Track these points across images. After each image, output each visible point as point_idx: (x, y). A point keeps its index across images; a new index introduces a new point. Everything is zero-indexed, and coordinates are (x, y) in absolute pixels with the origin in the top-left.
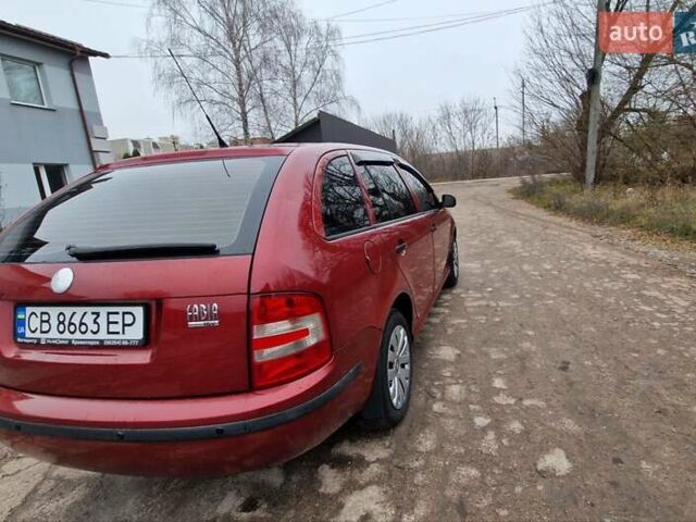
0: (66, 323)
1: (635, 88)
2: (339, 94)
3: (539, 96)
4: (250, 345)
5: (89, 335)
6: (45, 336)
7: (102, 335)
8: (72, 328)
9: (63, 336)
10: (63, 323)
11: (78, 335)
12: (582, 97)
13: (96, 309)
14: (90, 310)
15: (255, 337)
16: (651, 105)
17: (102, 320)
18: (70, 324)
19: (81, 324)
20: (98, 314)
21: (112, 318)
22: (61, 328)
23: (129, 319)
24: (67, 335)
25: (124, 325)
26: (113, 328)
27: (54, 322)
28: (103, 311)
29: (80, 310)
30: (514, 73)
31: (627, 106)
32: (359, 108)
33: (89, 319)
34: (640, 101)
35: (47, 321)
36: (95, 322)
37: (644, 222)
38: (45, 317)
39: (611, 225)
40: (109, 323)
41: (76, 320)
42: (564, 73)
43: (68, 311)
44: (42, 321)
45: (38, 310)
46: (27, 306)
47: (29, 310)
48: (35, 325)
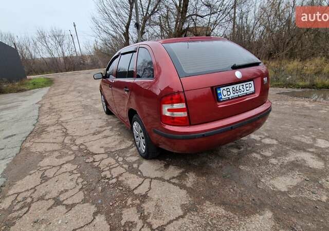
5: (242, 93)
7: (245, 92)
8: (237, 91)
9: (235, 95)
10: (234, 90)
11: (239, 93)
12: (124, 34)
13: (242, 84)
17: (244, 87)
20: (243, 85)
21: (247, 86)
22: (234, 92)
23: (250, 85)
25: (250, 87)
26: (248, 89)
27: (231, 91)
29: (238, 85)
33: (241, 88)
38: (228, 90)
41: (238, 89)
43: (235, 86)
44: (227, 92)
45: (225, 88)
46: (220, 88)
47: (222, 89)
48: (225, 94)
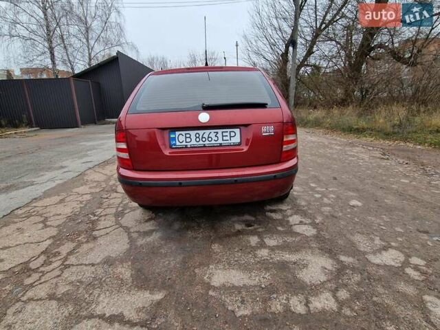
0: (201, 137)
1: (310, 52)
2: (122, 40)
3: (258, 53)
4: (283, 143)
5: (213, 142)
6: (190, 144)
7: (220, 142)
8: (204, 140)
9: (199, 143)
10: (198, 137)
11: (207, 142)
12: (282, 55)
13: (216, 131)
14: (213, 131)
15: (285, 140)
16: (317, 64)
17: (220, 135)
18: (202, 138)
19: (208, 137)
20: (217, 133)
21: (224, 134)
22: (198, 140)
23: (233, 134)
24: (201, 142)
25: (231, 137)
26: (225, 138)
27: (193, 137)
28: (220, 131)
29: (207, 132)
30: (243, 37)
31: (306, 63)
32: (137, 51)
33: (213, 135)
34: (312, 60)
35: (190, 137)
36: (216, 136)
37: (328, 125)
38: (188, 136)
39: (310, 127)
40: (223, 136)
41: (206, 136)
42: (272, 41)
43: (201, 132)
44: (186, 138)
45: (183, 133)
46: (175, 131)
47: (177, 133)
48: (182, 139)
